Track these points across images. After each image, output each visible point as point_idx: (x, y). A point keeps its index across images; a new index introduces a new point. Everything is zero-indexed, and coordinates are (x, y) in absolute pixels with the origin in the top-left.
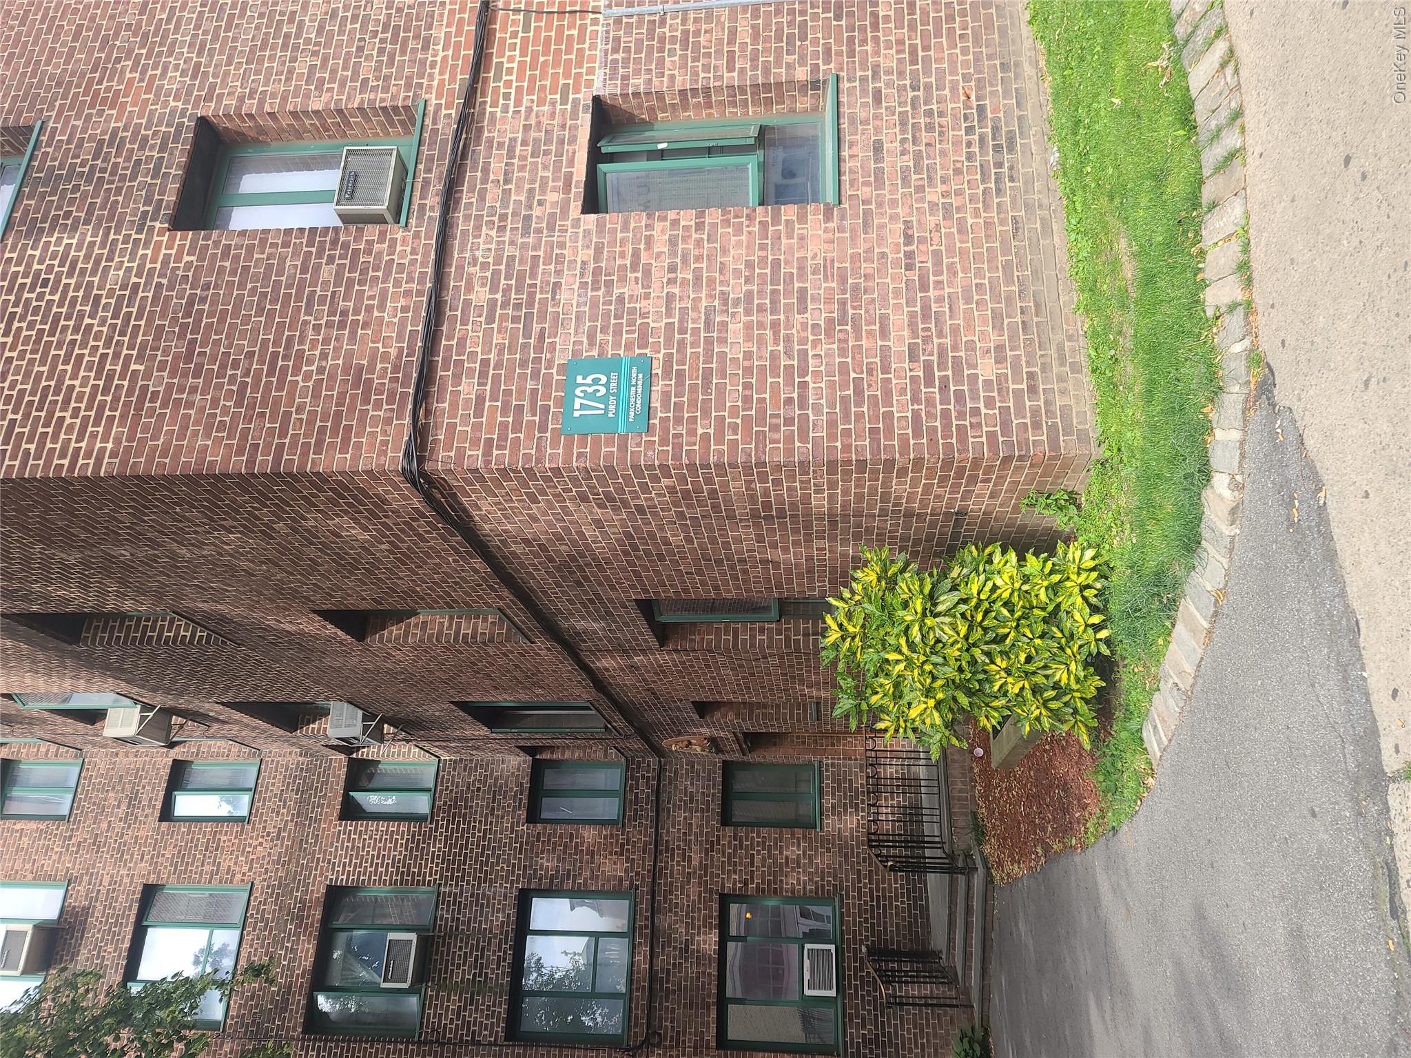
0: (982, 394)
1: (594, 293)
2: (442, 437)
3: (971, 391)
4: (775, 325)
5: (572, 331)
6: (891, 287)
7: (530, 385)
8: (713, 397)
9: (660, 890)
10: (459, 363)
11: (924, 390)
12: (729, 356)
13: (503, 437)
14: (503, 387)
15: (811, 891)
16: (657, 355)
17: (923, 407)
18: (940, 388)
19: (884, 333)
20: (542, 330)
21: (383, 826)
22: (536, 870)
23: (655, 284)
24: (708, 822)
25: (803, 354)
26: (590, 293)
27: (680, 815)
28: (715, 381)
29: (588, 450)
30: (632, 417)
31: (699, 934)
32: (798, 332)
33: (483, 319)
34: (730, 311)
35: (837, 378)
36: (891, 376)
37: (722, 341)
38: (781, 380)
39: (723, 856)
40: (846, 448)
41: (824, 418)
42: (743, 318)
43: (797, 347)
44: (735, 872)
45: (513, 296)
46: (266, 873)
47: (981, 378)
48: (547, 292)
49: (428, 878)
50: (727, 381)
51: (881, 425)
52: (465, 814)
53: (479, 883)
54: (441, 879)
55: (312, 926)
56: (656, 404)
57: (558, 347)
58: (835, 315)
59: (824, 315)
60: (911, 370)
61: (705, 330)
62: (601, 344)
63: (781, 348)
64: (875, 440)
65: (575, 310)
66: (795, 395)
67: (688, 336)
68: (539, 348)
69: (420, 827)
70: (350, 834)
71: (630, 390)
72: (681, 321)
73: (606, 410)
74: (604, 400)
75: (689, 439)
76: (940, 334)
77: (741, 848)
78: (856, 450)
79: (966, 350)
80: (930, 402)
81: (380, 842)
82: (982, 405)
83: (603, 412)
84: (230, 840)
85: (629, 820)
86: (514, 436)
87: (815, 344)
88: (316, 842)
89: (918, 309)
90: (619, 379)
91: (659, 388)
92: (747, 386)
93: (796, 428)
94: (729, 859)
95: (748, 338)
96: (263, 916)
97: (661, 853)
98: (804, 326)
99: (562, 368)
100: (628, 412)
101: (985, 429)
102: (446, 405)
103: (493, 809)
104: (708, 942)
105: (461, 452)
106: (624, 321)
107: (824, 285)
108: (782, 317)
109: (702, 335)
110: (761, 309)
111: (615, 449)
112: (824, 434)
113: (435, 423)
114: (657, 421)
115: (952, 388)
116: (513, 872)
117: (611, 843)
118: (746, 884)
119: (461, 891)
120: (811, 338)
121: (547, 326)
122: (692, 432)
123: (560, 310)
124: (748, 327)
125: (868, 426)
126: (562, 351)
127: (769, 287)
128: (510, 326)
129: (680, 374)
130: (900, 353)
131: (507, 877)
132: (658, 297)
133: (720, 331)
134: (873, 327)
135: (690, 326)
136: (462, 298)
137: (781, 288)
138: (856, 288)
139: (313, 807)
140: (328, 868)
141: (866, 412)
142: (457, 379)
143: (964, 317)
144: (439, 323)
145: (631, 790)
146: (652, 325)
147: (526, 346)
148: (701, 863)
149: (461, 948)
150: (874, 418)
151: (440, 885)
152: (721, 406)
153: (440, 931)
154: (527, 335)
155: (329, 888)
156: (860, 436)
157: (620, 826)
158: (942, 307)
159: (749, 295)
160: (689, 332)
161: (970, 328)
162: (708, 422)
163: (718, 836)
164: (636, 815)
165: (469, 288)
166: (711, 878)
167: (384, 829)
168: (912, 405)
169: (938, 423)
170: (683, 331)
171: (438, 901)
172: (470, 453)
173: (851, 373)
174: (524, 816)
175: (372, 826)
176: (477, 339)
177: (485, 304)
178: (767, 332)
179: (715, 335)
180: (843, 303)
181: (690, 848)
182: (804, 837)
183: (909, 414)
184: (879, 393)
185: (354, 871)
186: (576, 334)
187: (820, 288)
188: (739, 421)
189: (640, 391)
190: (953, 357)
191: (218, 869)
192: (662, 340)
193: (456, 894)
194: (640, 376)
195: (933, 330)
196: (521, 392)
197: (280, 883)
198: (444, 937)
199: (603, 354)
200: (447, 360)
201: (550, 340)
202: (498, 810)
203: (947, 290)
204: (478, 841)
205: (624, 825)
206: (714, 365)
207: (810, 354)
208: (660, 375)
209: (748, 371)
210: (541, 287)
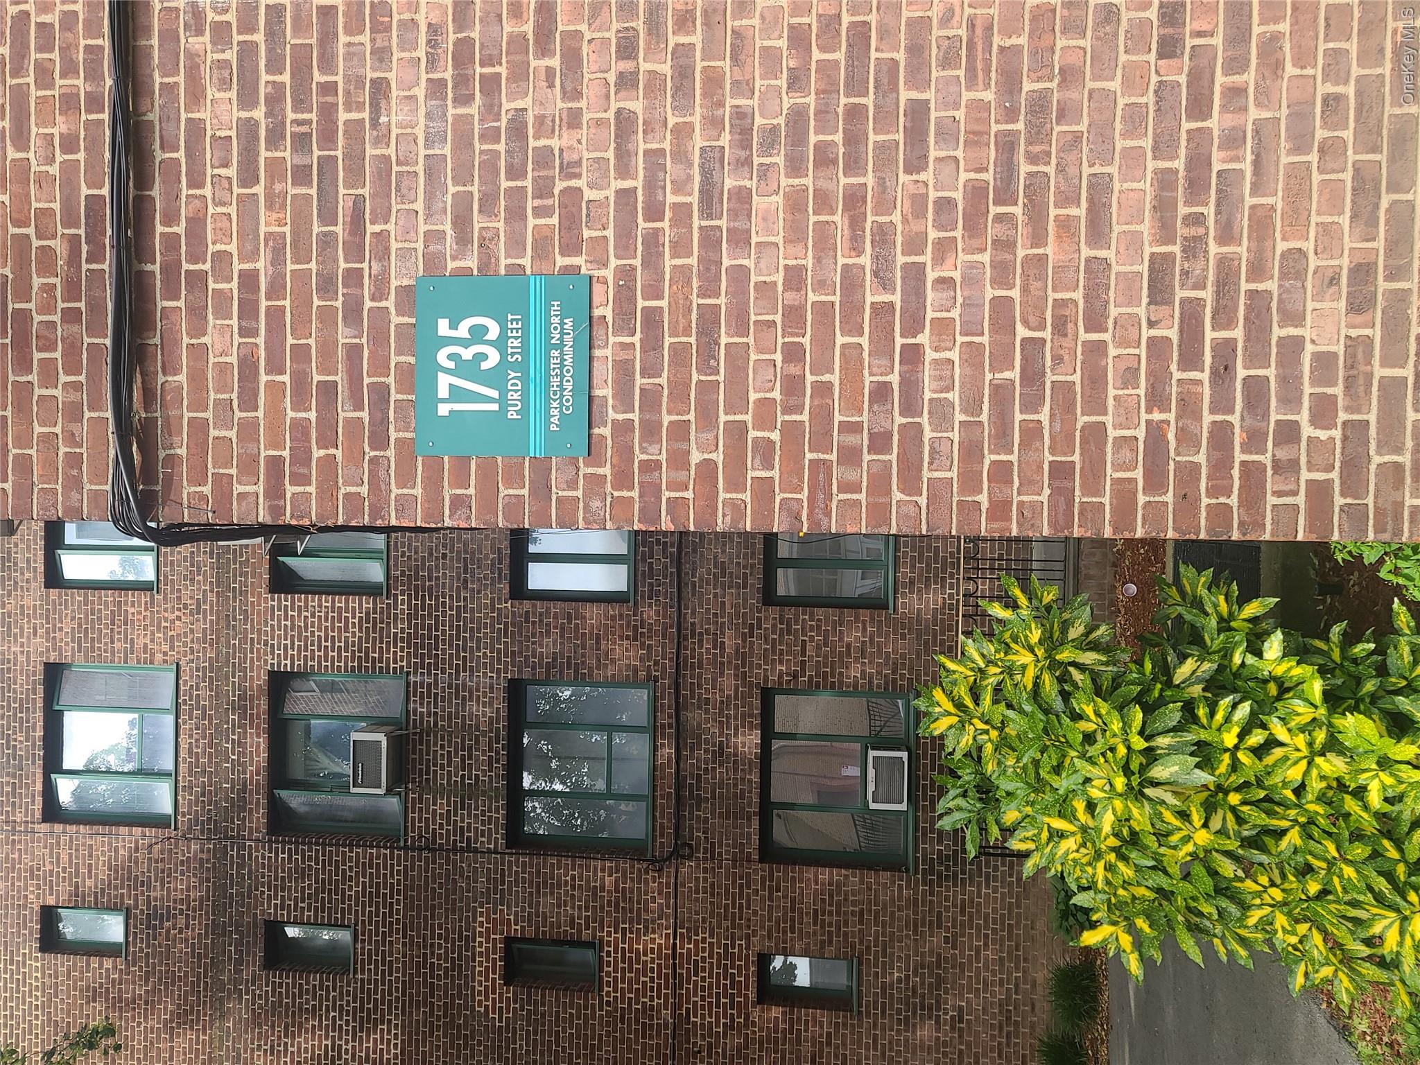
0: (1308, 389)
1: (461, 111)
2: (183, 451)
3: (1283, 380)
4: (854, 200)
5: (419, 206)
6: (1121, 102)
7: (344, 336)
8: (721, 378)
9: (685, 682)
10: (197, 280)
11: (1177, 375)
12: (754, 279)
13: (301, 456)
14: (290, 340)
15: (879, 686)
16: (602, 273)
17: (1172, 416)
18: (1214, 373)
19: (1098, 229)
20: (359, 201)
21: (327, 601)
22: (527, 657)
23: (591, 91)
24: (745, 600)
25: (915, 274)
26: (451, 111)
27: (710, 592)
28: (724, 340)
29: (472, 491)
30: (555, 420)
31: (736, 735)
32: (905, 220)
33: (232, 172)
34: (756, 161)
35: (985, 339)
36: (1107, 337)
37: (740, 239)
38: (864, 341)
39: (766, 642)
40: (1000, 509)
41: (955, 435)
42: (784, 182)
43: (901, 260)
44: (781, 662)
45: (290, 116)
46: (192, 653)
47: (1309, 348)
48: (360, 107)
49: (392, 665)
50: (751, 340)
51: (1076, 458)
52: (431, 588)
53: (458, 672)
54: (409, 666)
55: (259, 717)
56: (604, 391)
57: (394, 245)
58: (988, 176)
59: (963, 177)
60: (1151, 324)
61: (701, 211)
62: (482, 239)
63: (866, 260)
64: (1062, 494)
65: (422, 152)
66: (894, 379)
67: (666, 224)
68: (355, 250)
69: (375, 603)
70: (286, 611)
71: (548, 357)
72: (652, 185)
73: (503, 401)
74: (495, 378)
75: (673, 474)
76: (1227, 235)
77: (789, 633)
78: (1021, 514)
79: (1284, 276)
80: (1189, 407)
81: (326, 620)
82: (1304, 417)
83: (495, 407)
84: (140, 613)
85: (643, 597)
86: (322, 453)
87: (943, 249)
88: (246, 619)
89: (1179, 164)
90: (525, 329)
91: (608, 352)
92: (793, 353)
93: (894, 457)
94: (774, 647)
95: (796, 234)
96: (198, 702)
97: (686, 639)
98: (919, 202)
99: (407, 297)
100: (548, 408)
101: (1305, 475)
102: (182, 378)
103: (465, 581)
104: (749, 741)
105: (223, 484)
106: (528, 183)
107: (966, 96)
108: (870, 180)
109: (696, 223)
110: (824, 158)
111: (525, 492)
112: (954, 474)
113: (167, 420)
114: (606, 431)
115: (1241, 373)
116: (499, 659)
117: (621, 625)
118: (795, 677)
119: (436, 681)
120: (933, 234)
121: (366, 192)
122: (679, 460)
123: (391, 151)
124: (795, 203)
125: (1049, 457)
126: (404, 254)
127: (843, 100)
128: (292, 191)
129: (652, 319)
130: (1130, 280)
131: (492, 665)
132: (599, 123)
133: (733, 214)
134: (1073, 211)
135: (671, 199)
136: (183, 116)
137: (869, 101)
138: (1039, 104)
139: (235, 575)
140: (265, 651)
141: (1046, 424)
142: (197, 314)
143: (1287, 189)
144: (143, 182)
145: (644, 560)
146: (589, 194)
147: (327, 241)
148: (737, 651)
149: (442, 747)
150: (1063, 441)
151: (408, 673)
152: (737, 401)
153: (415, 727)
154: (328, 216)
155: (271, 674)
156: (1030, 482)
157: (631, 604)
158: (1236, 159)
159: (797, 117)
160: (668, 214)
161: (1297, 219)
162: (711, 436)
163: (759, 619)
164: (651, 590)
165: (196, 95)
166: (751, 668)
167: (329, 605)
168: (1149, 411)
169: (1201, 458)
170: (654, 212)
171: (408, 692)
172: (242, 489)
173: (1019, 326)
174: (506, 590)
175: (313, 601)
176: (225, 224)
177: (233, 133)
178: (837, 218)
179: (723, 223)
180: (1007, 145)
181: (723, 633)
182: (872, 619)
183: (1141, 433)
184: (1077, 378)
185: (299, 655)
186: (429, 215)
187: (957, 106)
188: (775, 436)
189: (569, 360)
190: (1252, 294)
191: (132, 646)
192: (610, 233)
193: (429, 685)
194: (569, 323)
195: (1211, 222)
196: (327, 348)
197: (211, 665)
198: (421, 734)
199: (488, 264)
200: (171, 269)
201: (377, 228)
202: (472, 582)
203: (1254, 113)
204: (451, 621)
205: (636, 604)
206: (722, 300)
207: (931, 275)
208: (610, 320)
209: (794, 316)
210: (347, 93)
